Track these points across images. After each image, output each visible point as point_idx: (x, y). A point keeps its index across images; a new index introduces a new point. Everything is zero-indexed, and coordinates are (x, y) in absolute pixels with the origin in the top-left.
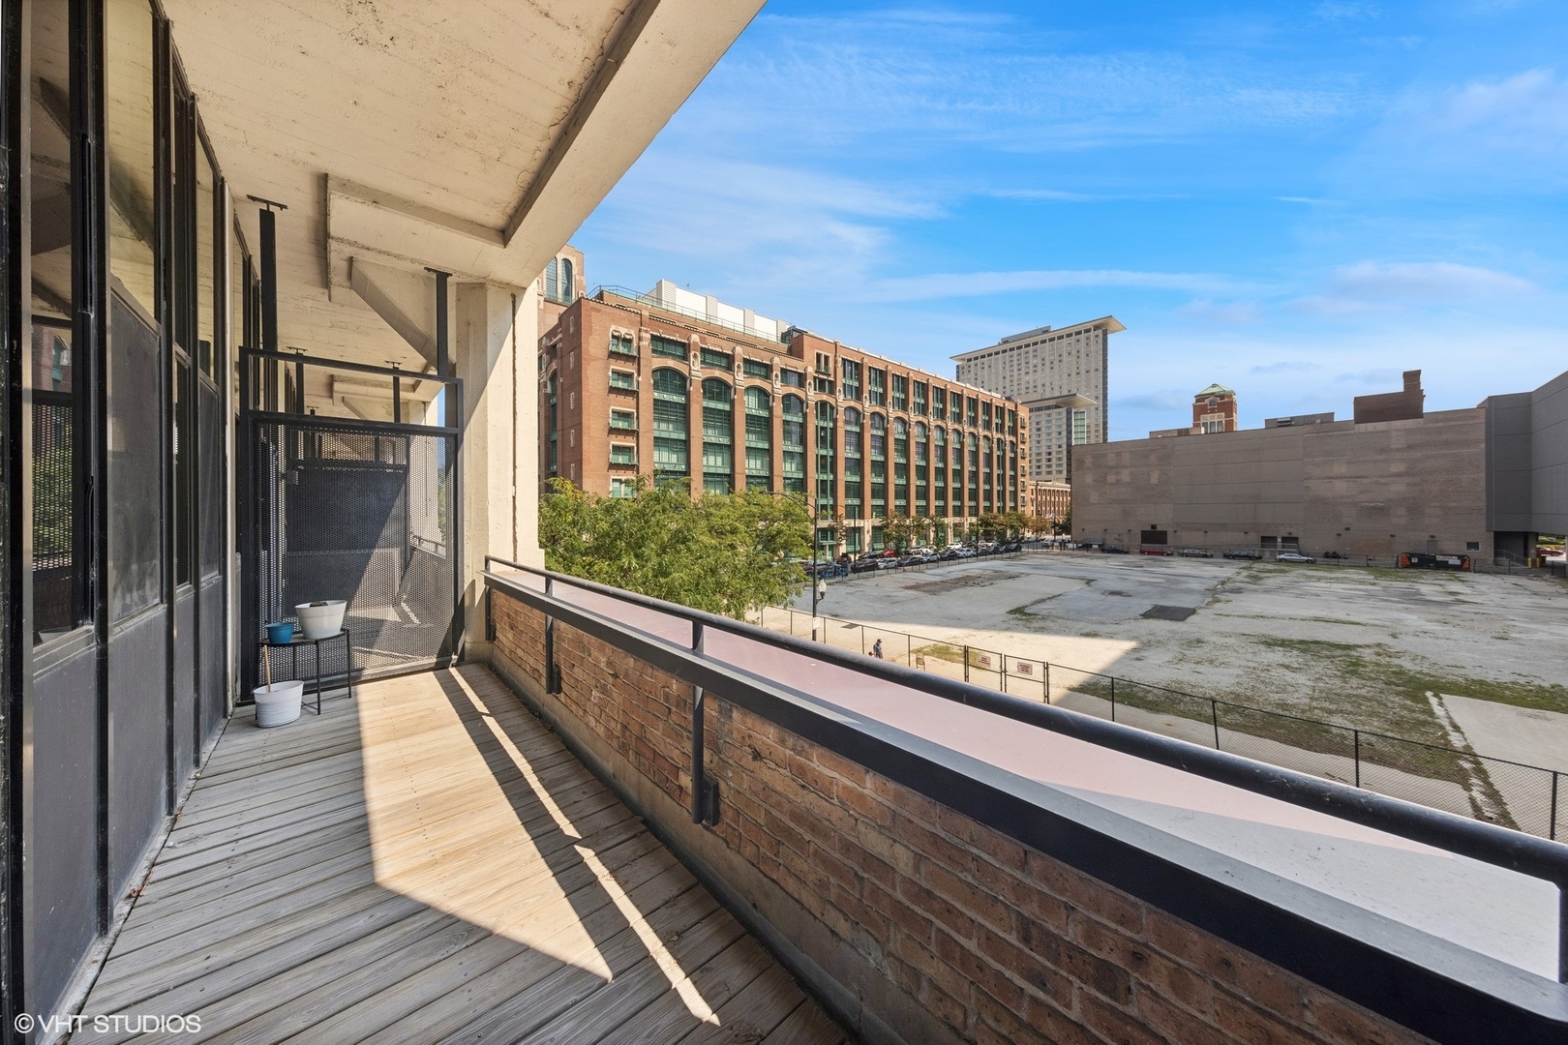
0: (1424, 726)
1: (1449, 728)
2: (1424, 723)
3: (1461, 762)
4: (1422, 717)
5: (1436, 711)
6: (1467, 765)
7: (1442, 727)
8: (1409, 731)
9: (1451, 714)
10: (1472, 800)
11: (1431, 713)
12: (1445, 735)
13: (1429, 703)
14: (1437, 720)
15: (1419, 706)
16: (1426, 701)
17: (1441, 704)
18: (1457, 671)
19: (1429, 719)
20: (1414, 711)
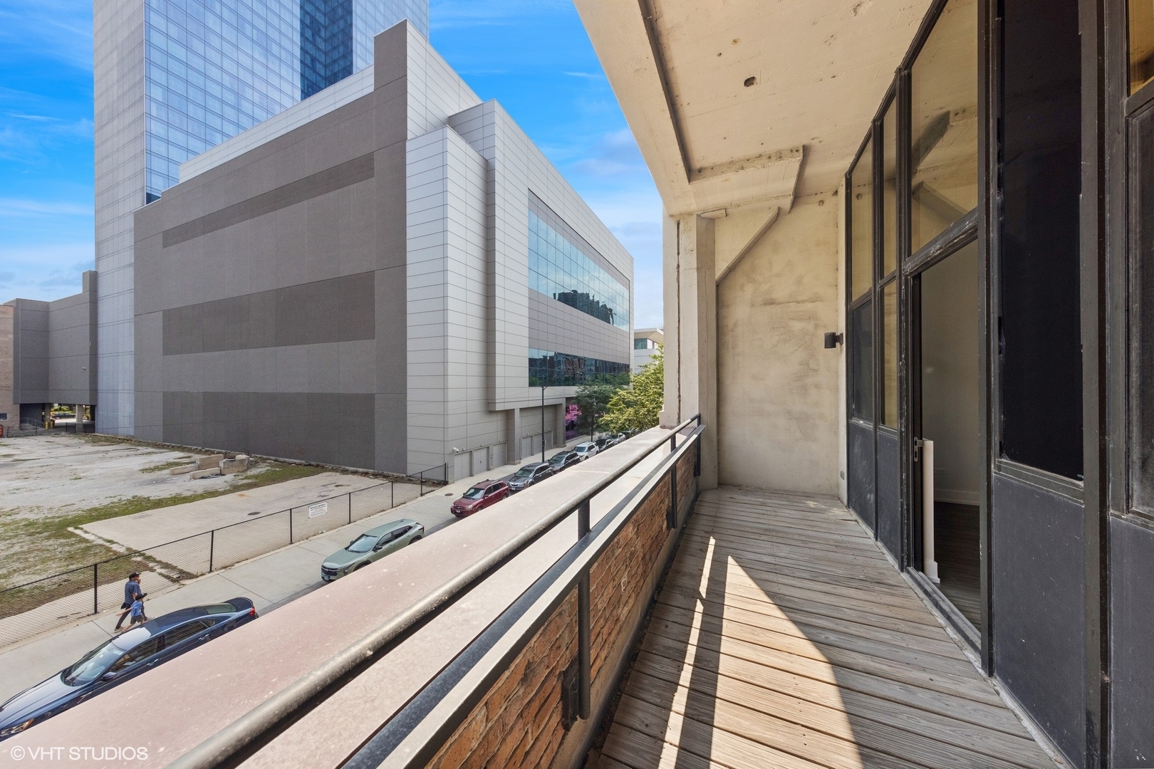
0: (90, 550)
1: (107, 544)
2: (88, 548)
3: (134, 559)
4: (83, 545)
5: (87, 538)
6: (139, 559)
7: (101, 545)
8: (83, 558)
9: (100, 535)
10: (161, 574)
11: (87, 541)
12: (109, 550)
13: (78, 535)
14: (94, 543)
15: (72, 539)
16: (72, 535)
17: (86, 532)
18: (73, 508)
19: (88, 544)
20: (73, 545)
